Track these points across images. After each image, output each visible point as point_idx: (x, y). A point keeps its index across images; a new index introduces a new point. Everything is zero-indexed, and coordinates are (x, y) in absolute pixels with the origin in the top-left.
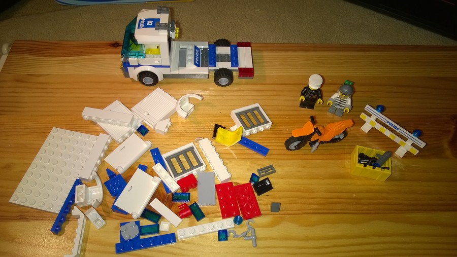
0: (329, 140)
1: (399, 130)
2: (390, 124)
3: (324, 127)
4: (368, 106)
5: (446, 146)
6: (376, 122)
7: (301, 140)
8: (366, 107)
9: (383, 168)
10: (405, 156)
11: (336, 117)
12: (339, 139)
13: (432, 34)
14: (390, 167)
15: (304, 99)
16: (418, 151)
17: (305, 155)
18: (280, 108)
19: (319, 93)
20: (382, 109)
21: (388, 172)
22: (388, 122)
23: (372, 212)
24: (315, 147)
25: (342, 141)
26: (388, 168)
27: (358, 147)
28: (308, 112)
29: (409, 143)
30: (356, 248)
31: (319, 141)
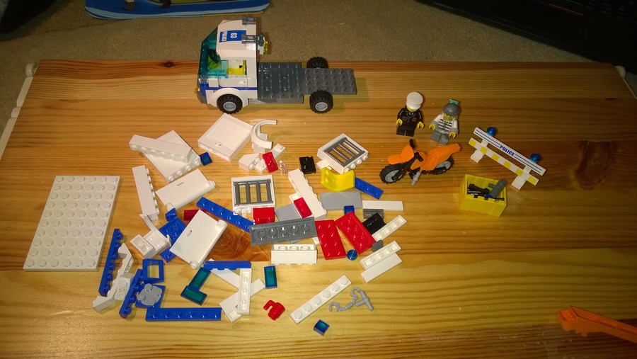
0: (432, 169)
1: (514, 155)
2: (504, 149)
3: (426, 153)
4: (477, 128)
5: (572, 176)
6: (488, 149)
7: (400, 169)
8: (475, 131)
9: (497, 199)
10: (523, 188)
11: (440, 146)
12: (444, 168)
13: (556, 50)
14: (505, 198)
15: (401, 122)
16: (538, 180)
17: (404, 188)
18: (373, 135)
19: (418, 115)
20: (494, 132)
21: (502, 204)
22: (501, 147)
23: (486, 250)
24: (416, 178)
25: (448, 172)
26: (503, 199)
27: (467, 176)
28: (406, 139)
29: (526, 171)
30: (468, 290)
31: (421, 171)
